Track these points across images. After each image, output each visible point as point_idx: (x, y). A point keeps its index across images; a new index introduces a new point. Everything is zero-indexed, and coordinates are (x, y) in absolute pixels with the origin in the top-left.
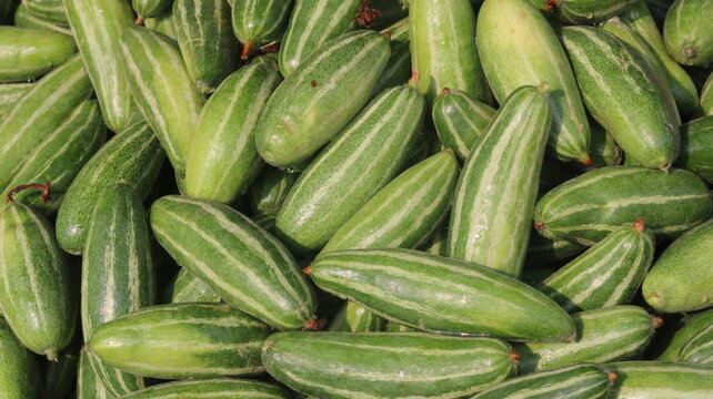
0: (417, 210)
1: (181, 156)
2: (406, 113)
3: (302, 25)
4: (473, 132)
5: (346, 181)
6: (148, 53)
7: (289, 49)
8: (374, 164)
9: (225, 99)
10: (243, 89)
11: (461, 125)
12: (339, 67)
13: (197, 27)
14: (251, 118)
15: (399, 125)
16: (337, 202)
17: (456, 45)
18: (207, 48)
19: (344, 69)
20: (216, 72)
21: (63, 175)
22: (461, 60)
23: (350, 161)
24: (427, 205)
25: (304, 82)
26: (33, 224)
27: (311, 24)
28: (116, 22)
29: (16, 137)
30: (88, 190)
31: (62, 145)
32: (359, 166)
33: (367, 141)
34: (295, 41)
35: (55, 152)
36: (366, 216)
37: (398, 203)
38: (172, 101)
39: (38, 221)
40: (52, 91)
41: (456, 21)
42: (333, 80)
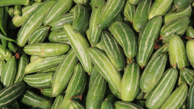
0: (182, 101)
1: (117, 88)
2: (175, 76)
3: (142, 52)
4: (191, 78)
5: (163, 95)
6: (100, 58)
7: (140, 58)
8: (169, 90)
9: (130, 76)
10: (133, 73)
11: (188, 77)
12: (158, 67)
13: (114, 53)
14: (137, 81)
15: (174, 79)
16: (161, 100)
17: (182, 55)
18: (119, 59)
19: (160, 67)
20: (122, 66)
21: (80, 89)
22: (183, 58)
23: (164, 90)
24: (183, 99)
25: (151, 72)
26: (80, 107)
27: (145, 51)
28: (84, 45)
29: (63, 77)
30: (94, 98)
31: (78, 80)
32: (166, 91)
33: (167, 84)
34: (141, 56)
35: (77, 83)
36: (169, 103)
37: (177, 100)
38: (111, 73)
39: (81, 106)
40: (69, 63)
41: (182, 49)
42: (158, 71)
